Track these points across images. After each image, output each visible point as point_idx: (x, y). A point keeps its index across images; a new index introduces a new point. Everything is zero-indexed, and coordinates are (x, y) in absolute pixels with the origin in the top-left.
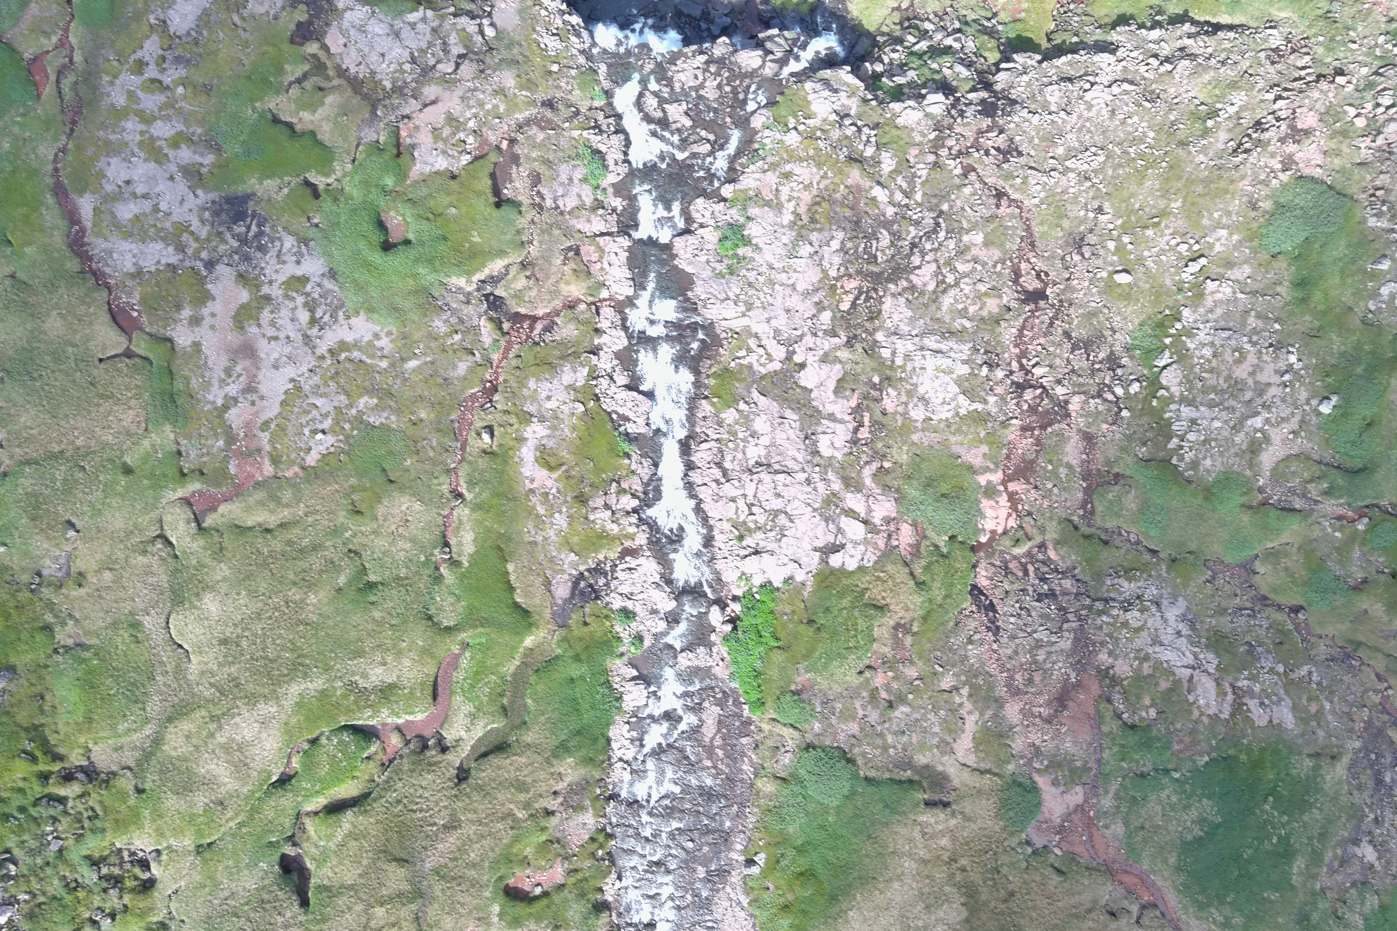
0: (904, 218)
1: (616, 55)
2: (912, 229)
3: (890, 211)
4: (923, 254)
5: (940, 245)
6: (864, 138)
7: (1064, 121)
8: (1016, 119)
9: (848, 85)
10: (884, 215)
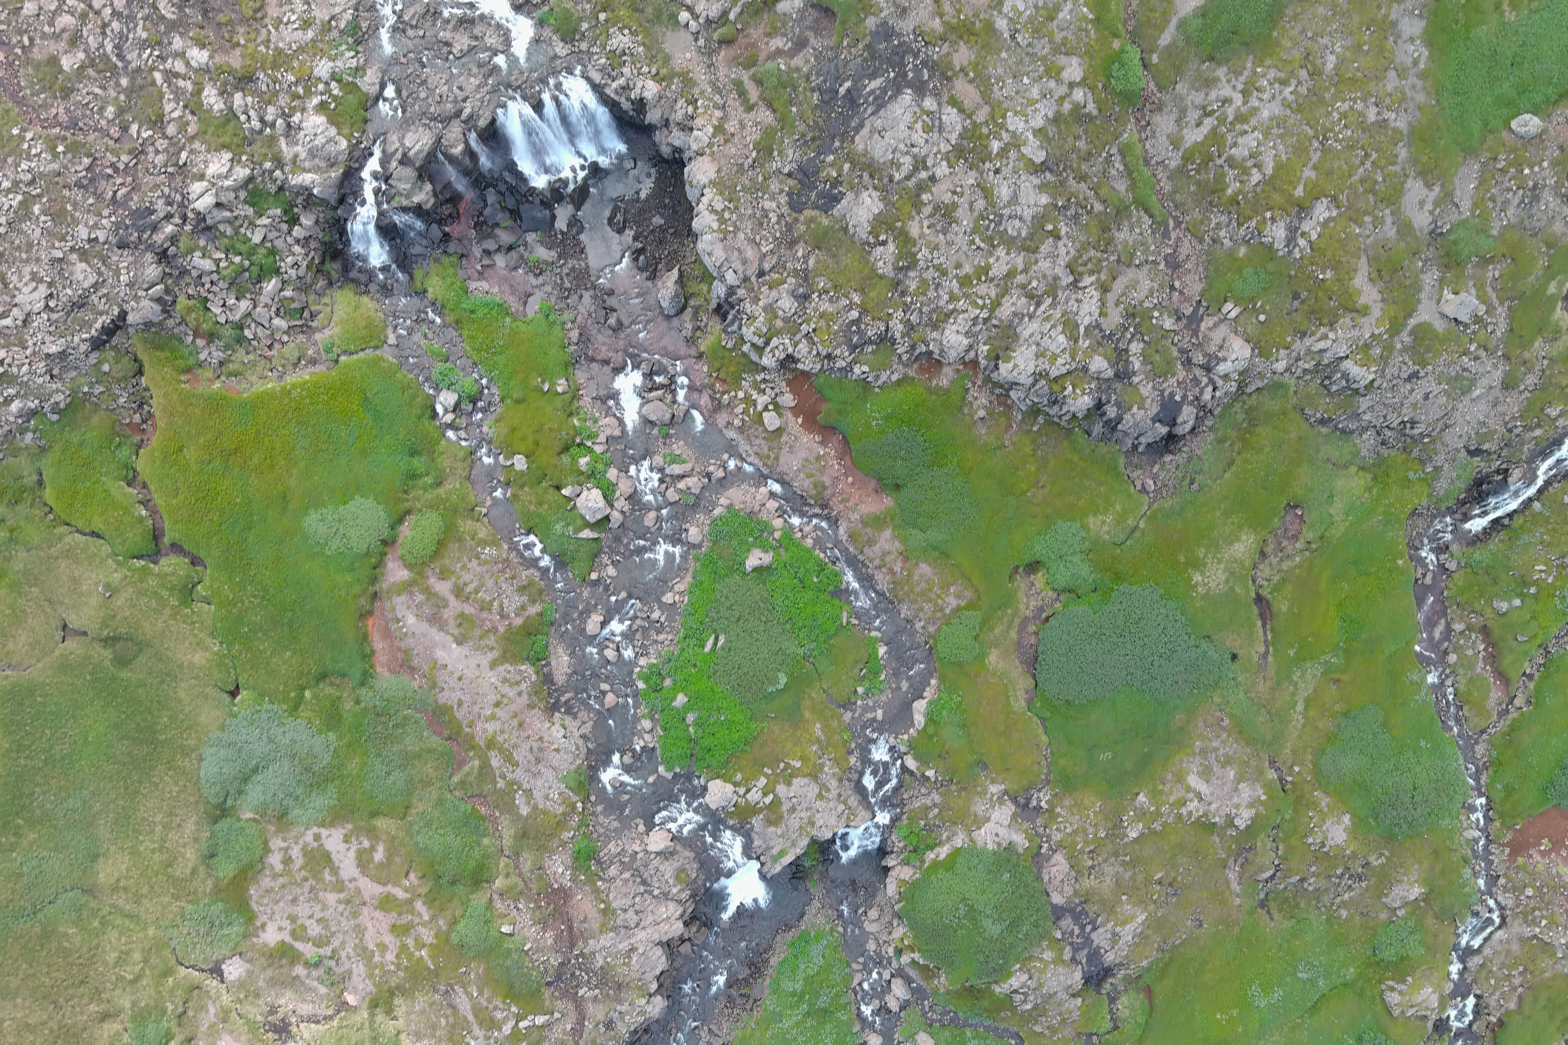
0: (159, 43)
1: (555, 73)
2: (144, 35)
3: (178, 43)
4: (115, 14)
5: (104, 33)
6: (252, 113)
7: (53, 247)
8: (104, 221)
9: (304, 170)
10: (181, 34)
